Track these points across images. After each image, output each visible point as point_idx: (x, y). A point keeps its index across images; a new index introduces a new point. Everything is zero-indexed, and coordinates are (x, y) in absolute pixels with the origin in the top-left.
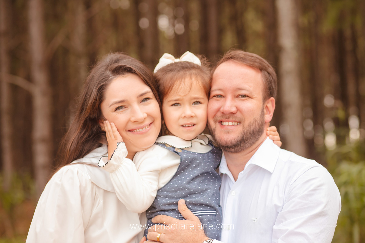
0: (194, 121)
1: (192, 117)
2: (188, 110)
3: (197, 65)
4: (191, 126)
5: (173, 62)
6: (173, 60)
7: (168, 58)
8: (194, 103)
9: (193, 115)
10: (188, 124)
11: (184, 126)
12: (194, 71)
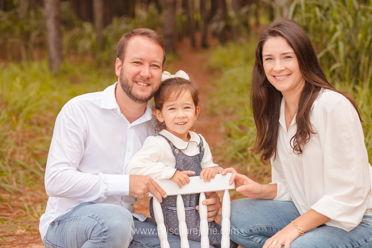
0: (185, 120)
1: (184, 118)
2: (181, 113)
3: (187, 81)
4: (184, 124)
5: (170, 78)
6: (170, 76)
7: (166, 74)
8: (185, 108)
9: (185, 116)
10: (181, 122)
11: (178, 124)
12: (185, 85)
